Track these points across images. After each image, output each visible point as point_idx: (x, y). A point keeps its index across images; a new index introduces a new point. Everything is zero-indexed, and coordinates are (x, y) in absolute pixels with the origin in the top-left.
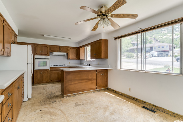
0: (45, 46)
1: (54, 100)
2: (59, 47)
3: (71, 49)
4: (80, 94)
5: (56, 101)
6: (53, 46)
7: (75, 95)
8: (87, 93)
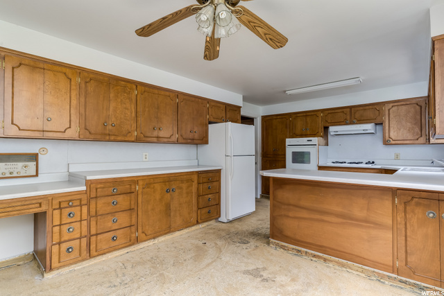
0: (313, 113)
1: (247, 239)
2: (348, 110)
3: (394, 108)
4: (314, 256)
5: (248, 242)
6: (330, 112)
7: (299, 251)
8: (343, 265)
